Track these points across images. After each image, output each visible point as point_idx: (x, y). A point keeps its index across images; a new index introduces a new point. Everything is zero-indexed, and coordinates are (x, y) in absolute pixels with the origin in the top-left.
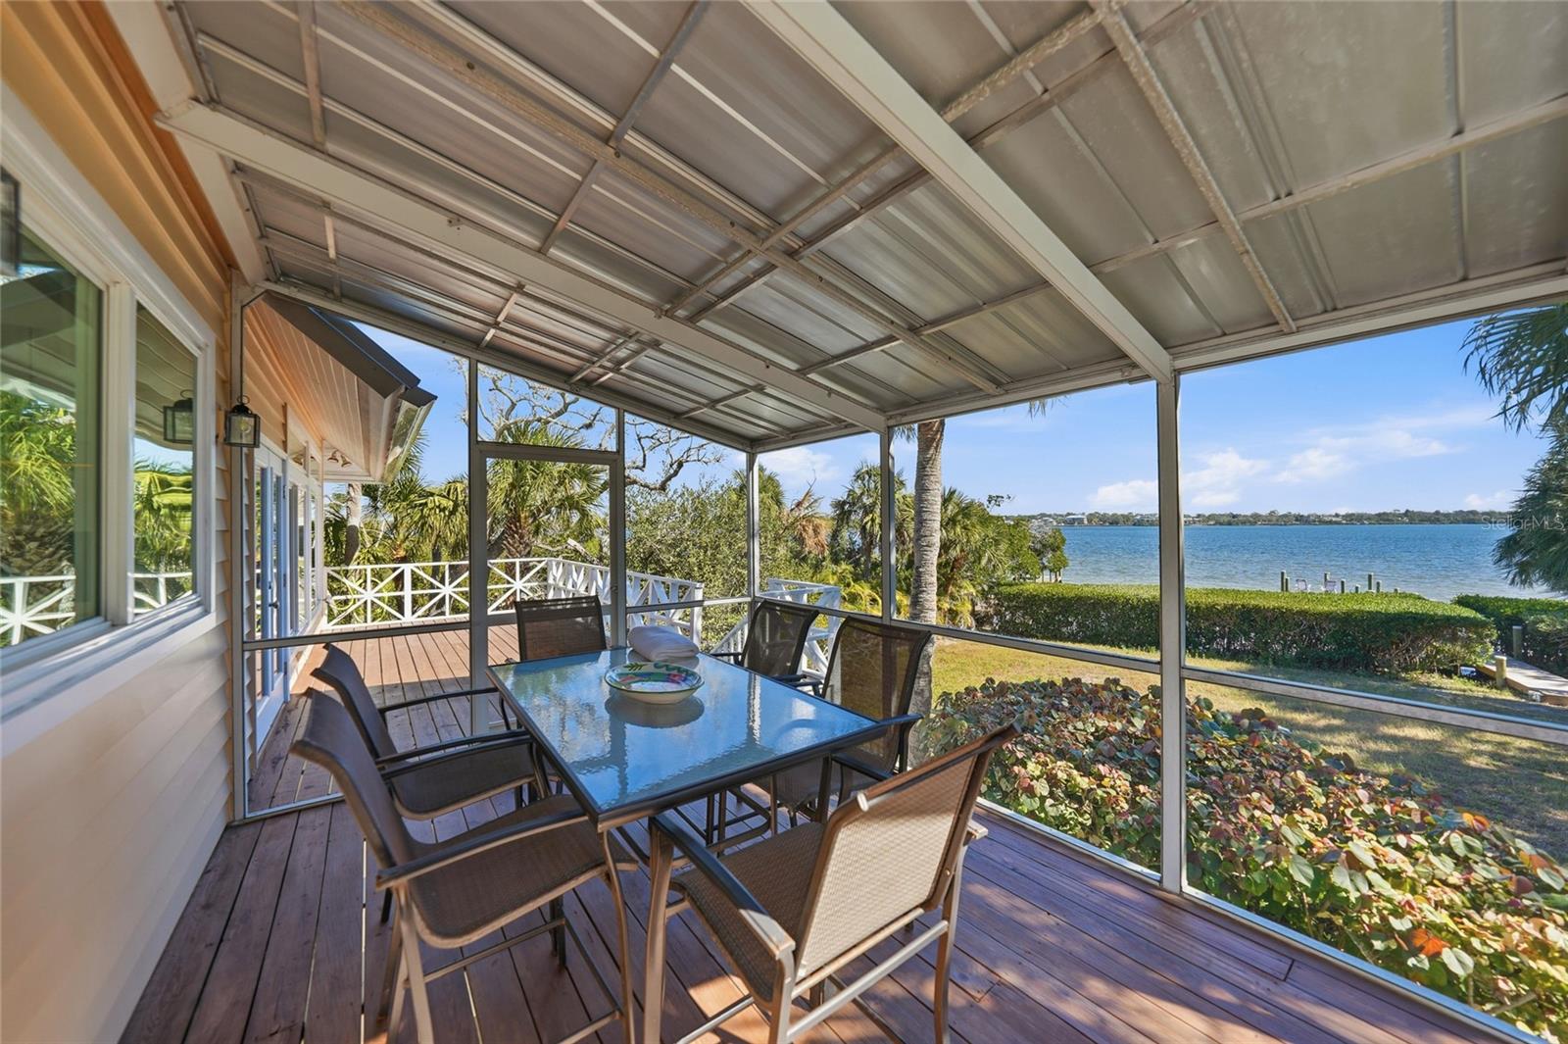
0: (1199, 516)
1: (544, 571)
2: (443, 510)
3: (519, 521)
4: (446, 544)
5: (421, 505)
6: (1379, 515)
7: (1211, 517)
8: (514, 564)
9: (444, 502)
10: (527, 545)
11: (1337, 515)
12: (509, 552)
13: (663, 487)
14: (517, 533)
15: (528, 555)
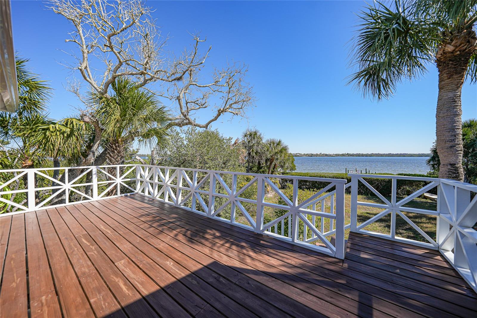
0: (304, 154)
1: (134, 172)
2: (63, 133)
3: (117, 143)
4: (64, 156)
5: (43, 129)
6: (342, 154)
7: (307, 154)
8: (115, 168)
9: (64, 129)
10: (122, 157)
11: (334, 154)
12: (111, 161)
13: (206, 126)
14: (116, 150)
15: (123, 163)
